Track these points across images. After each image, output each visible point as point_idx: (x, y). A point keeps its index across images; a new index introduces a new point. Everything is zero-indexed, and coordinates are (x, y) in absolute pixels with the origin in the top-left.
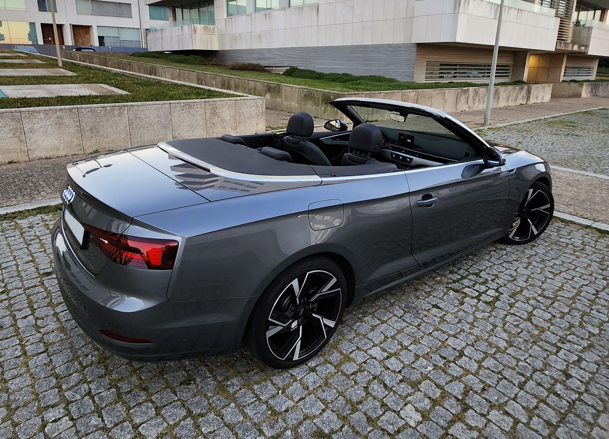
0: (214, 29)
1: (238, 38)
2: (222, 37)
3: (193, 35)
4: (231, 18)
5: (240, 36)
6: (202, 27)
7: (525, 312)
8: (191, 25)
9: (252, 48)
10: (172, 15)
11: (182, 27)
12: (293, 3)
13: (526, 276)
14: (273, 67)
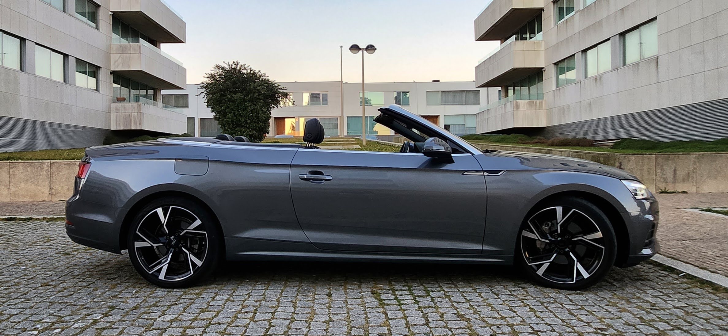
0: (541, 103)
1: (566, 110)
2: (550, 111)
3: (515, 112)
4: (560, 89)
5: (568, 106)
6: (526, 102)
7: (402, 315)
8: (513, 101)
9: (581, 119)
10: (504, 95)
11: (505, 104)
12: (629, 61)
13: (485, 304)
14: (604, 141)
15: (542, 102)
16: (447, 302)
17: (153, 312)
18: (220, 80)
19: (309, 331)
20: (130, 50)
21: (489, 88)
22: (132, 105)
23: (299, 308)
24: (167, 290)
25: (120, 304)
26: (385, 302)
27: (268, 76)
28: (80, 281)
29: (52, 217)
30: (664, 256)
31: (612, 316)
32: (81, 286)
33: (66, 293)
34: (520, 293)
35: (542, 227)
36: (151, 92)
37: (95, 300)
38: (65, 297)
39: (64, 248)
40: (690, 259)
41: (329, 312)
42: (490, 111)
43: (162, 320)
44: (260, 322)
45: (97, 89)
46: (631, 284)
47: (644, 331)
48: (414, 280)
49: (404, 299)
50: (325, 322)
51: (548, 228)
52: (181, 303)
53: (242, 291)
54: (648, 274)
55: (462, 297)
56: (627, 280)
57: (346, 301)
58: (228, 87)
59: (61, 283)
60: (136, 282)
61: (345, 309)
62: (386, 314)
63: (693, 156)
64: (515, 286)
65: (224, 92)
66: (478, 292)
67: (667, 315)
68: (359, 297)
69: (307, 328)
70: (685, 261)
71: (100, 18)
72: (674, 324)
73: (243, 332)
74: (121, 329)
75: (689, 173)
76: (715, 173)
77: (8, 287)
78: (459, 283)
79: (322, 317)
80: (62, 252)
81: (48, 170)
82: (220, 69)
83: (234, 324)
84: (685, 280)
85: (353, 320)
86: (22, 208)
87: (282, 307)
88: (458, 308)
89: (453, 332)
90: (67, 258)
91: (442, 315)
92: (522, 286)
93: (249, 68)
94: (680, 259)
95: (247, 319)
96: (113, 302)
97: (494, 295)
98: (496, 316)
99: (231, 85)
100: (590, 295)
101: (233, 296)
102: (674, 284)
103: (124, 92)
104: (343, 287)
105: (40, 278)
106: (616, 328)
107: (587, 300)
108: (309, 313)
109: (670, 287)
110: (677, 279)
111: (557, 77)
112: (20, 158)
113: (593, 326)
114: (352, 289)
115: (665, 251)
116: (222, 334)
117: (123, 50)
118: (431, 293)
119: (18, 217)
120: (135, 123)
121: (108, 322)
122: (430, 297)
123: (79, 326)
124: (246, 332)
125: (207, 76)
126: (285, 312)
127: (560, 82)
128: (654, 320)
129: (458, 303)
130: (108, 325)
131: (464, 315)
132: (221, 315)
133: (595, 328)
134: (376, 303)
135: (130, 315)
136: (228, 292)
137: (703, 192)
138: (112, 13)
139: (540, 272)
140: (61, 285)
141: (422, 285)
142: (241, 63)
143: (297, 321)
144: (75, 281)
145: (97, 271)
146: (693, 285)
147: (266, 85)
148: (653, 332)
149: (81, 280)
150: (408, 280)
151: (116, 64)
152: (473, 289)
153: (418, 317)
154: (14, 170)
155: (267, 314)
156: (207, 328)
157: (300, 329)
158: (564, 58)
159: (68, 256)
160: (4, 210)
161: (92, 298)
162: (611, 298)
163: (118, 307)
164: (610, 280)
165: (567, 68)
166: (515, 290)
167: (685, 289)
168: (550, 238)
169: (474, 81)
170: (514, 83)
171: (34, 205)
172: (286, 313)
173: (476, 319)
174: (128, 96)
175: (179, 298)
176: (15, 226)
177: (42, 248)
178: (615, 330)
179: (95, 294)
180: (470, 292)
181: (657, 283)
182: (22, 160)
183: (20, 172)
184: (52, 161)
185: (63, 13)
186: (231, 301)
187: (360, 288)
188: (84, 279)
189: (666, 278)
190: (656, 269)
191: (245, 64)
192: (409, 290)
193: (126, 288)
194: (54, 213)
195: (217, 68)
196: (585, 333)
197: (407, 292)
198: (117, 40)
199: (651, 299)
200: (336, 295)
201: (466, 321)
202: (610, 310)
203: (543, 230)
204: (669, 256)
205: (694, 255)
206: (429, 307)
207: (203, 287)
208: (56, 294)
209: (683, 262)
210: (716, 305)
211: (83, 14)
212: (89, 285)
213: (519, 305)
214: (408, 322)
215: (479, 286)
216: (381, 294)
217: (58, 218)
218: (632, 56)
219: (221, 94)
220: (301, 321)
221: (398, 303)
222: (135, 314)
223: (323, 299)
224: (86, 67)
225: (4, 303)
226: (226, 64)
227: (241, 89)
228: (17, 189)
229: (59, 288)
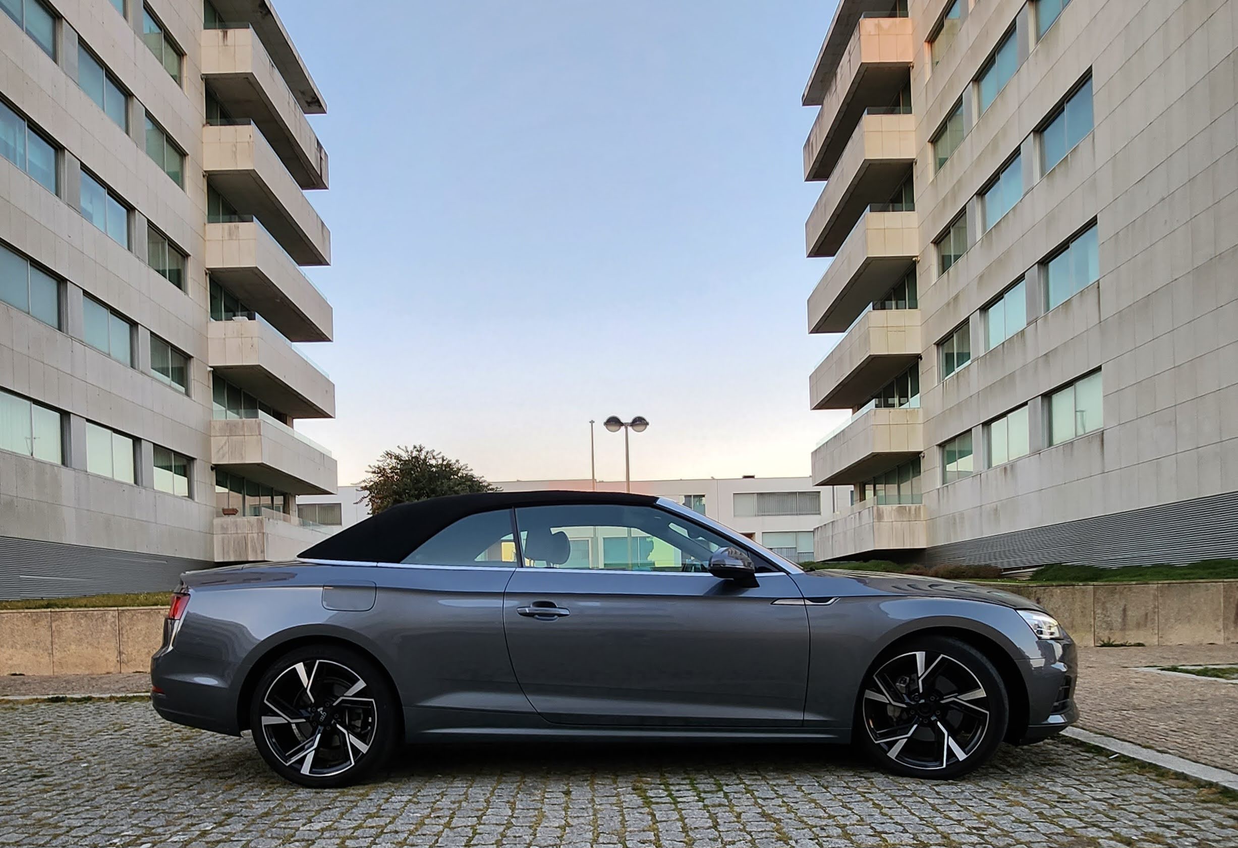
0: (918, 510)
1: (958, 521)
2: (932, 522)
3: (876, 524)
4: (947, 486)
5: (962, 514)
6: (894, 508)
7: (678, 817)
8: (873, 507)
9: (982, 535)
10: (859, 498)
11: (860, 513)
12: (1057, 440)
13: (806, 800)
14: (1019, 568)
15: (919, 508)
16: (748, 799)
17: (293, 820)
18: (393, 476)
19: (533, 839)
20: (243, 429)
21: (835, 487)
22: (248, 521)
23: (520, 811)
24: (314, 790)
25: (241, 810)
26: (653, 800)
27: (471, 470)
28: (177, 782)
29: (124, 695)
30: (1091, 732)
31: (997, 812)
32: (179, 788)
33: (155, 797)
34: (861, 784)
35: (895, 685)
36: (279, 500)
37: (202, 805)
38: (155, 802)
39: (147, 738)
40: (1130, 735)
41: (566, 814)
42: (836, 524)
43: (309, 828)
44: (459, 829)
45: (190, 496)
46: (1033, 770)
47: (1042, 829)
48: (699, 771)
49: (683, 795)
50: (559, 827)
51: (904, 686)
52: (337, 807)
53: (431, 791)
54: (1062, 757)
55: (772, 792)
56: (1028, 765)
57: (593, 799)
58: (406, 487)
59: (147, 785)
60: (266, 782)
61: (591, 812)
62: (654, 815)
63: (1153, 586)
64: (855, 775)
65: (400, 496)
66: (797, 784)
67: (1081, 809)
68: (614, 795)
69: (531, 835)
70: (1122, 737)
71: (193, 378)
72: (1089, 820)
73: (433, 842)
74: (244, 842)
75: (1146, 614)
76: (1189, 614)
77: (63, 792)
78: (769, 774)
79: (554, 821)
80: (144, 744)
81: (114, 622)
82: (393, 457)
83: (419, 833)
84: (1117, 764)
85: (602, 823)
86: (74, 684)
87: (493, 810)
88: (764, 806)
89: (753, 837)
90: (153, 751)
91: (739, 816)
92: (865, 776)
93: (440, 456)
94: (1114, 736)
95: (438, 825)
96: (232, 808)
97: (821, 788)
98: (821, 815)
99: (411, 485)
100: (968, 786)
101: (418, 796)
102: (1100, 769)
103: (235, 500)
104: (589, 782)
105: (112, 778)
106: (1001, 827)
107: (963, 791)
108: (535, 816)
109: (1093, 773)
110: (1106, 763)
111: (944, 468)
112: (67, 606)
113: (967, 825)
114: (602, 784)
115: (1093, 725)
116: (400, 845)
117: (230, 429)
118: (725, 788)
119: (68, 696)
120: (255, 550)
121: (223, 834)
122: (722, 792)
123: (180, 839)
124: (437, 842)
125: (371, 470)
126: (497, 815)
127: (948, 476)
128: (1059, 816)
129: (764, 799)
130: (224, 837)
131: (772, 814)
132: (399, 822)
133: (969, 828)
134: (640, 801)
135: (258, 823)
136: (410, 792)
137: (1169, 644)
138: (212, 369)
139: (893, 753)
140: (147, 788)
141: (711, 777)
142: (428, 448)
143: (516, 826)
144: (168, 781)
145: (202, 768)
146: (1128, 770)
147: (469, 483)
148: (1056, 831)
149: (178, 779)
150: (690, 771)
151: (221, 452)
152: (789, 782)
153: (701, 818)
154: (59, 623)
155: (470, 818)
156: (377, 838)
157: (519, 837)
158: (954, 435)
159: (154, 749)
160: (45, 686)
161: (197, 803)
162: (999, 789)
163: (238, 814)
164: (1002, 766)
165: (960, 452)
166: (855, 781)
167: (1116, 776)
168: (907, 700)
169: (810, 476)
170: (874, 478)
171: (93, 679)
172: (500, 817)
173: (790, 819)
174: (242, 506)
175: (334, 800)
176: (66, 709)
177: (111, 739)
178: (999, 829)
179: (202, 798)
180: (784, 785)
181: (1074, 769)
182: (70, 607)
183: (69, 626)
184: (120, 608)
185: (130, 370)
186: (414, 803)
187: (615, 783)
188: (183, 779)
189: (1089, 762)
190: (1076, 750)
191: (434, 451)
192: (692, 784)
193: (249, 789)
194: (128, 690)
195: (387, 457)
196: (952, 833)
197: (688, 787)
198: (221, 414)
199: (1060, 789)
200: (579, 793)
201: (775, 823)
202: (995, 804)
203: (897, 689)
204: (1099, 731)
205: (1136, 730)
206: (720, 805)
207: (370, 786)
208: (140, 799)
209: (1118, 739)
210: (1159, 796)
211: (164, 371)
212: (191, 786)
213: (857, 800)
214: (686, 825)
215: (800, 777)
216: (648, 789)
217: (134, 696)
218: (1063, 430)
219: (396, 499)
220: (522, 826)
221: (672, 801)
222: (266, 822)
223: (557, 798)
224: (171, 460)
225: (58, 812)
226: (403, 450)
227: (427, 490)
228: (64, 654)
229: (144, 791)
